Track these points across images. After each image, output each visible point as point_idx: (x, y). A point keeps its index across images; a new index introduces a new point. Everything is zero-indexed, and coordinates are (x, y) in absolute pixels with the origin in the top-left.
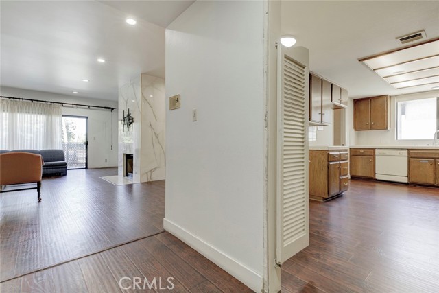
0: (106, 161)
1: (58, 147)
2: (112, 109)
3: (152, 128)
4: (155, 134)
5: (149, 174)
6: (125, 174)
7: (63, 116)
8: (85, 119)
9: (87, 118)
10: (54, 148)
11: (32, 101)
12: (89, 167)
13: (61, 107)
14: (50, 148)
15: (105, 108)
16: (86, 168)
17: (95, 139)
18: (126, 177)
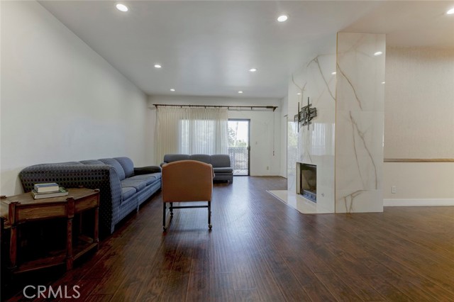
0: (268, 168)
1: (225, 152)
2: (275, 108)
3: (354, 122)
4: (359, 132)
5: (349, 200)
6: (299, 192)
7: (229, 120)
8: (247, 123)
9: (249, 120)
10: (222, 154)
11: (205, 106)
12: (251, 174)
13: (227, 111)
14: (218, 153)
15: (267, 107)
16: (249, 175)
17: (256, 143)
18: (300, 196)
